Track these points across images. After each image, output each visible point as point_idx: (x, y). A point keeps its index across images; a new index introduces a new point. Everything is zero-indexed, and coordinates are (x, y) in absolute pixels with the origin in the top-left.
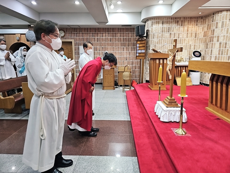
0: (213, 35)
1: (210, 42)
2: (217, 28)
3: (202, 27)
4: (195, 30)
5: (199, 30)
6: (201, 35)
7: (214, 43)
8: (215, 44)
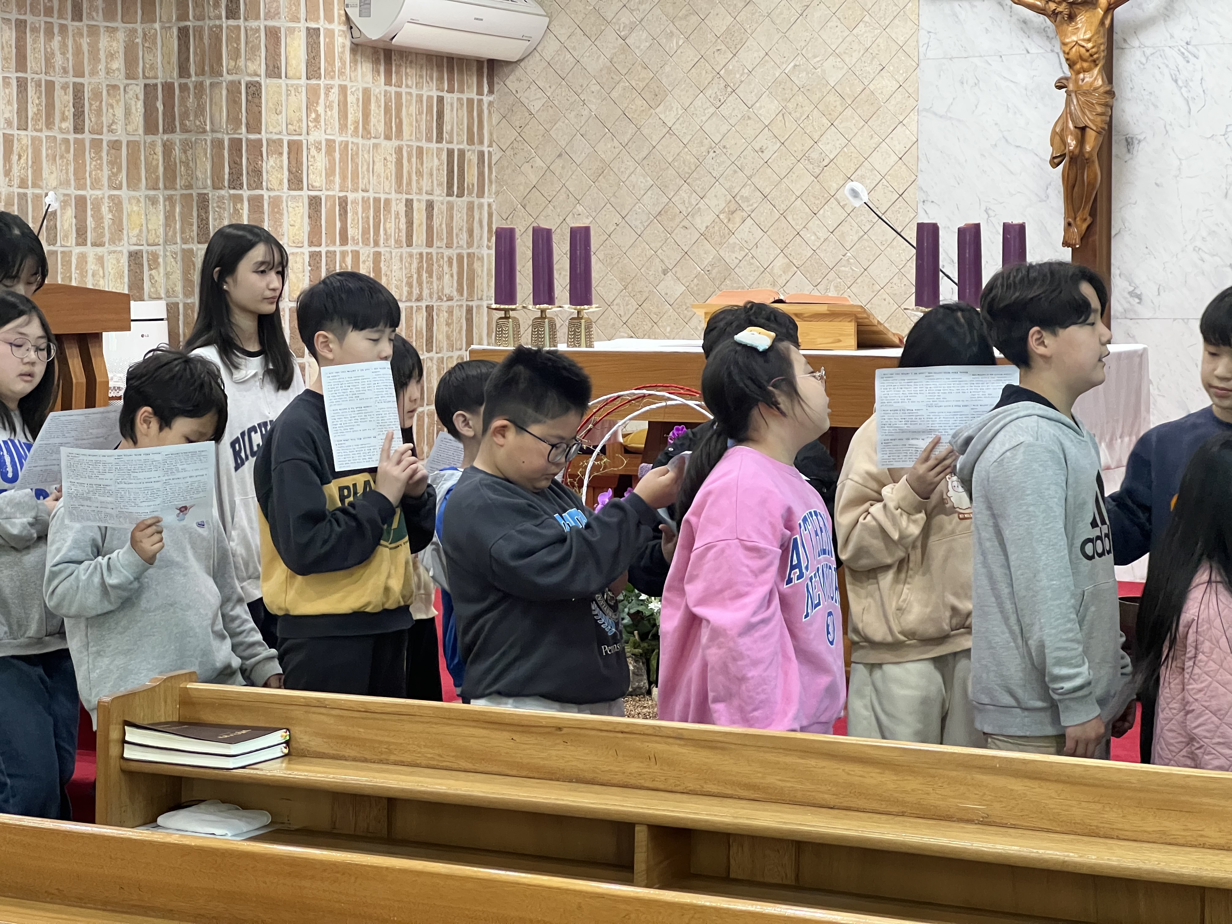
0: (254, 126)
1: (235, 182)
2: (274, 71)
3: (121, 36)
4: (70, 56)
5: (102, 66)
6: (120, 112)
7: (266, 194)
8: (276, 203)
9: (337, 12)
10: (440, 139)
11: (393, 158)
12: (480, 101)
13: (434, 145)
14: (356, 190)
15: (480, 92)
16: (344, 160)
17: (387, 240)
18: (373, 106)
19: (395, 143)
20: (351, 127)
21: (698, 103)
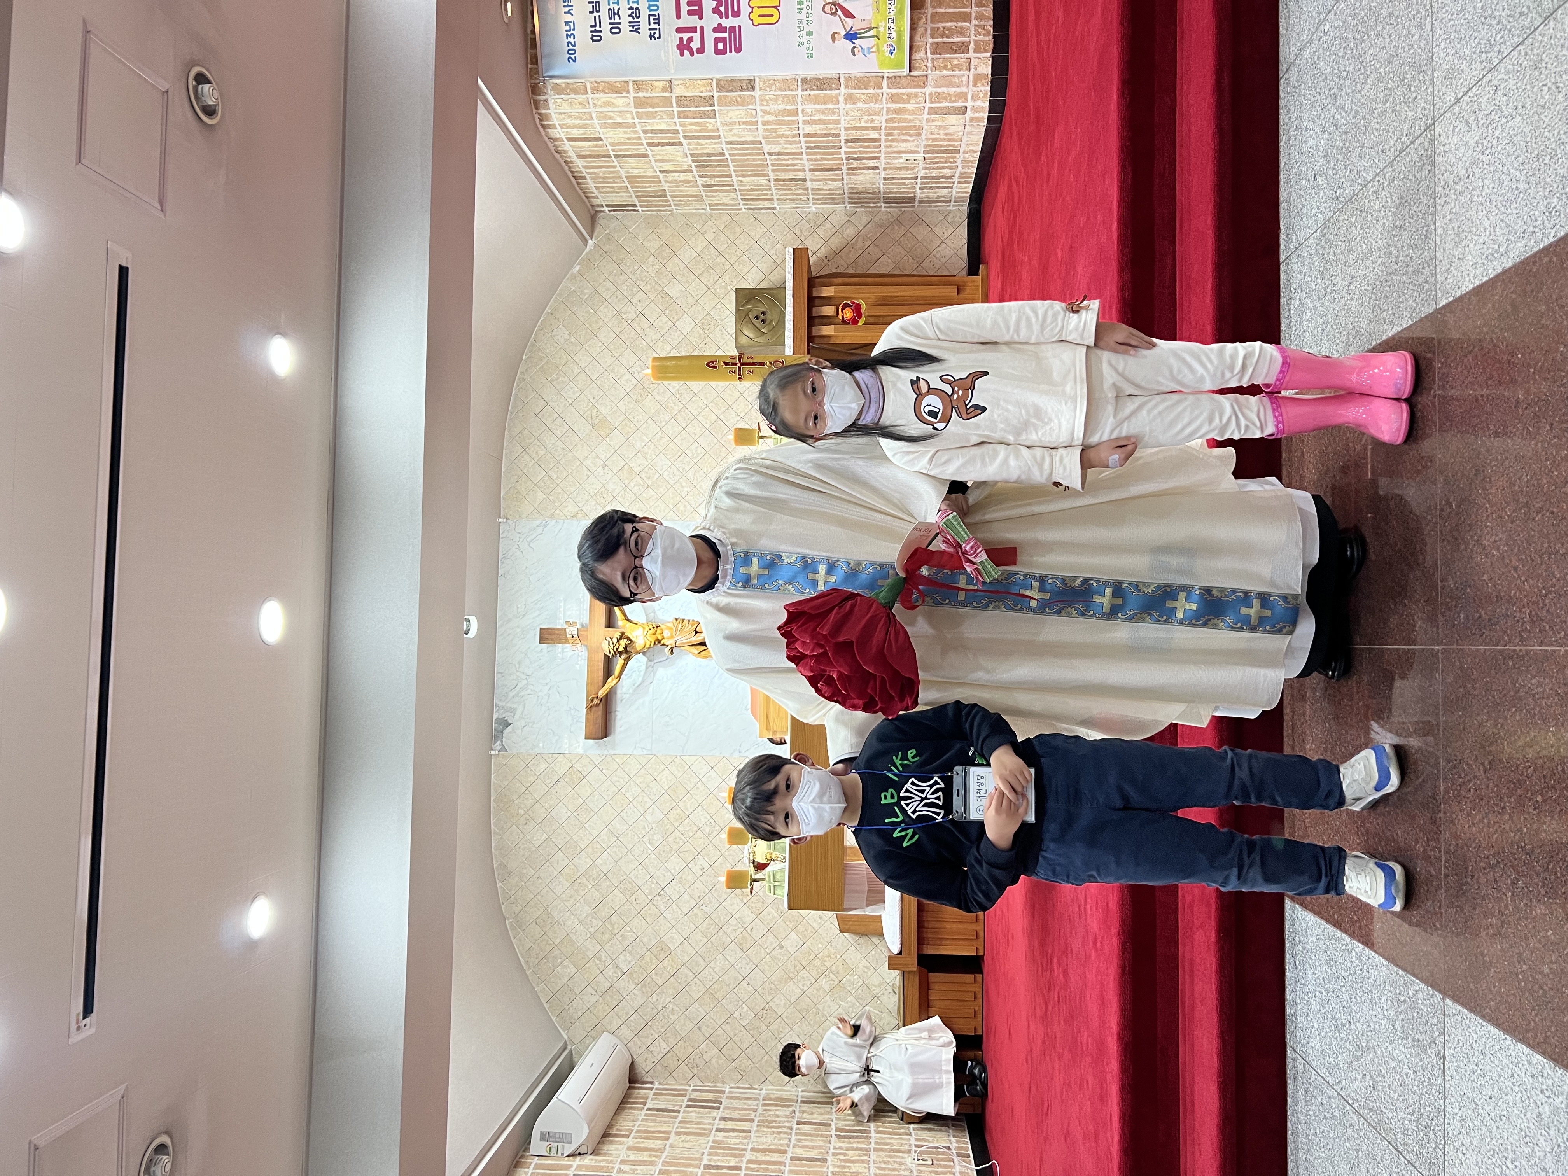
9: (566, 1162)
10: (678, 1111)
11: (683, 1137)
12: (657, 1089)
13: (681, 1115)
14: (701, 1160)
15: (651, 1089)
16: (676, 1165)
17: (743, 1144)
18: (642, 1145)
19: (672, 1136)
20: (653, 1159)
21: (669, 916)
